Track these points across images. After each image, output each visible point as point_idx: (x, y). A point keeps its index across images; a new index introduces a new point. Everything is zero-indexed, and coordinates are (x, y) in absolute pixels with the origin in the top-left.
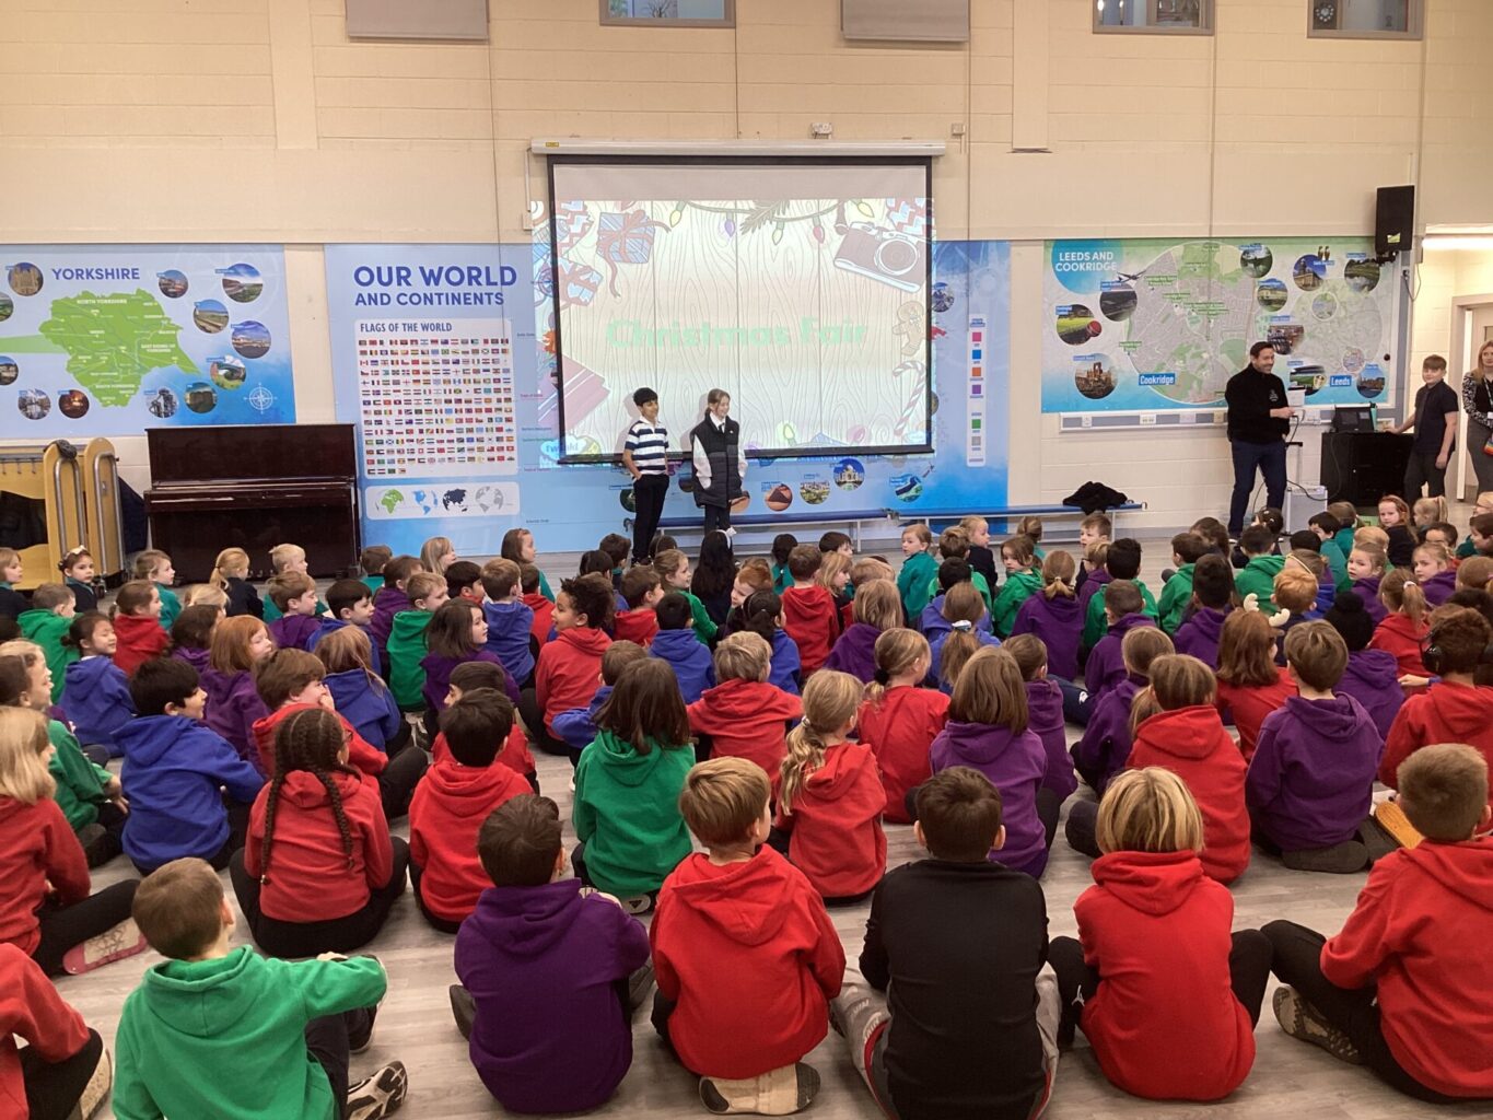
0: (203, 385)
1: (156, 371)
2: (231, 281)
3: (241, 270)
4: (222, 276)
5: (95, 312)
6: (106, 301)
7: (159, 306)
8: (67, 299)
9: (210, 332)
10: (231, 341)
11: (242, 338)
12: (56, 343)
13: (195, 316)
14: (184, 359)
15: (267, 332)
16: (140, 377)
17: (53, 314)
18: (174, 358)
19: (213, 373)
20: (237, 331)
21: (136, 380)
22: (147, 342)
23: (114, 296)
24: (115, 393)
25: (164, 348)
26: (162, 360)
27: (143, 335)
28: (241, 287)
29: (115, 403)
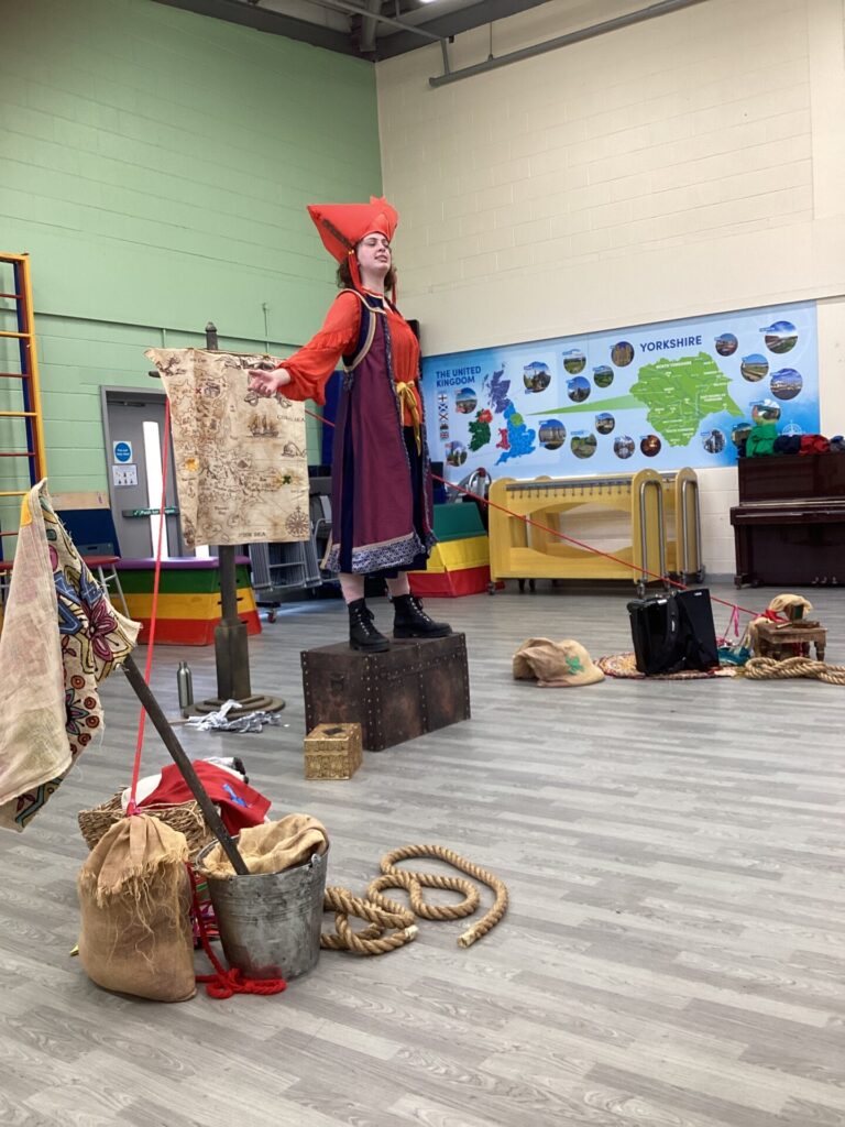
0: (747, 425)
1: (710, 416)
2: (772, 337)
3: (781, 327)
4: (765, 334)
5: (668, 374)
6: (677, 365)
7: (715, 364)
8: (649, 366)
9: (752, 381)
10: (770, 387)
11: (778, 384)
12: (640, 400)
13: (742, 368)
14: (732, 405)
15: (800, 376)
16: (698, 422)
17: (640, 378)
18: (725, 405)
19: (754, 415)
20: (775, 378)
21: (695, 425)
22: (704, 394)
23: (683, 360)
24: (680, 435)
25: (718, 397)
26: (716, 406)
27: (700, 388)
28: (780, 340)
29: (679, 443)
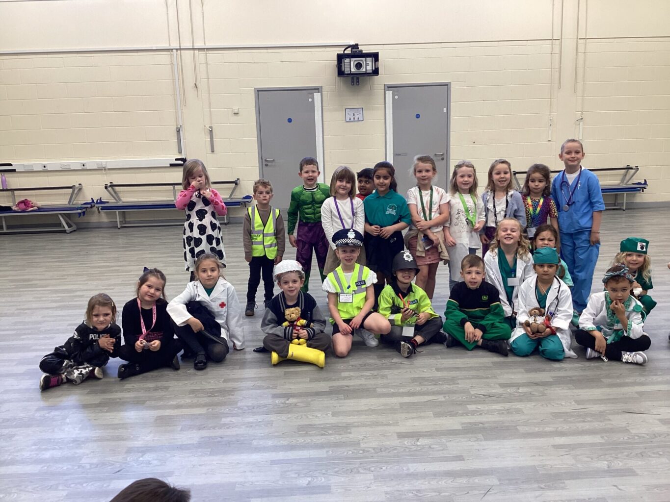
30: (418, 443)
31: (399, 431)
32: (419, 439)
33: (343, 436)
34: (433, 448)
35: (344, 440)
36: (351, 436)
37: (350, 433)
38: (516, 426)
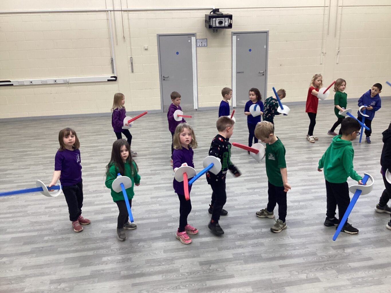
30: (211, 268)
31: (200, 261)
32: (211, 265)
33: (170, 265)
34: (218, 271)
35: (171, 268)
36: (175, 265)
37: (174, 263)
38: (261, 254)
